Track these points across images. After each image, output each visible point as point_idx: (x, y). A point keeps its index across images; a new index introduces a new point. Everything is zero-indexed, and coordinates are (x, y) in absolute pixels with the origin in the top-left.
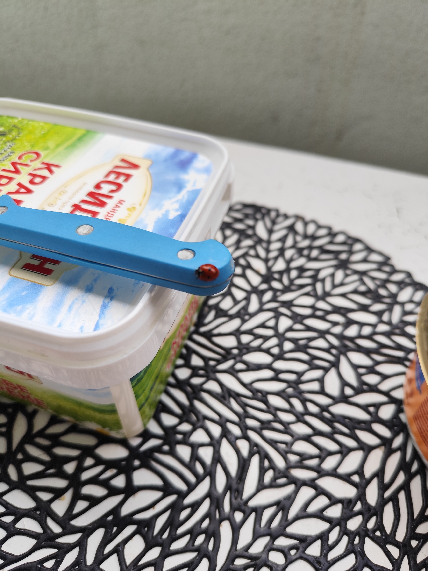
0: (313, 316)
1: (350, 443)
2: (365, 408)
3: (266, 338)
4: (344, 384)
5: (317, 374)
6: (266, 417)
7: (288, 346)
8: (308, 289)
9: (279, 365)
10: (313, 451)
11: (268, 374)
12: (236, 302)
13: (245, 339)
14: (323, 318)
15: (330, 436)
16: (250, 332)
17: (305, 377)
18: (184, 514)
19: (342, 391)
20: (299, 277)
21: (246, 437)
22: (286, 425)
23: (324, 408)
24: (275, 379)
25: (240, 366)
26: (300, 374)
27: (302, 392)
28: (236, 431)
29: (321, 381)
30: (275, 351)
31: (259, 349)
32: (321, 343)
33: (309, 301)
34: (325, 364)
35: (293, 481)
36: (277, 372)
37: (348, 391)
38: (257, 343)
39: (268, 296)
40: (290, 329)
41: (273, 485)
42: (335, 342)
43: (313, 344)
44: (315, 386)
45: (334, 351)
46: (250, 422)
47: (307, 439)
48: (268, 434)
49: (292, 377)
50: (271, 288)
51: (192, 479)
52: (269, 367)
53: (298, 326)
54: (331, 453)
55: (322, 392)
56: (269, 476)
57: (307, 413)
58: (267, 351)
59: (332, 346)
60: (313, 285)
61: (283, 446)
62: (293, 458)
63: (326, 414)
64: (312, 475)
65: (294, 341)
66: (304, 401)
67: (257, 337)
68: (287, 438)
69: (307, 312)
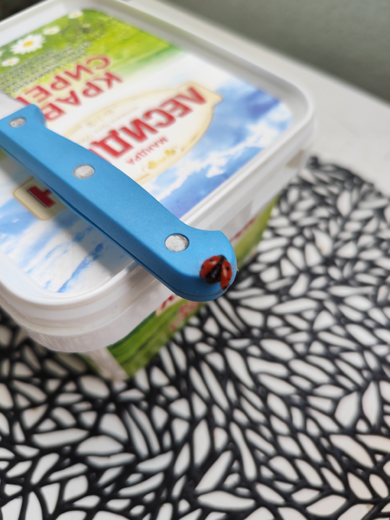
0: (361, 324)
1: (337, 485)
2: (372, 452)
3: (296, 330)
4: (361, 416)
5: (335, 392)
6: (258, 417)
7: (317, 348)
8: (369, 290)
9: (298, 366)
10: (291, 474)
11: (281, 370)
12: (281, 277)
13: (273, 322)
14: (370, 330)
15: (317, 467)
16: (281, 317)
17: (320, 391)
18: (133, 478)
19: (355, 424)
20: (366, 272)
21: (227, 429)
22: (275, 434)
23: (326, 434)
24: (287, 380)
25: (254, 350)
26: (316, 385)
27: (308, 405)
28: (220, 417)
29: (336, 402)
30: (300, 348)
31: (283, 339)
32: (356, 359)
33: (364, 304)
34: (349, 385)
35: (255, 496)
36: (293, 373)
37: (362, 426)
38: (283, 331)
39: (320, 282)
40: (328, 330)
41: (232, 491)
42: (373, 363)
43: (347, 356)
44: (327, 405)
45: (366, 374)
46: (238, 415)
47: (291, 459)
48: (252, 436)
49: (305, 385)
50: (327, 275)
51: (156, 446)
52: (285, 363)
53: (338, 330)
54: (308, 486)
55: (332, 415)
56: (233, 480)
57: (305, 432)
58: (291, 345)
59: (367, 368)
60: (377, 288)
61: (261, 455)
62: (266, 473)
63: (324, 442)
64: (278, 499)
65: (327, 345)
66: (307, 416)
67: (287, 324)
68: (270, 449)
69: (356, 316)
